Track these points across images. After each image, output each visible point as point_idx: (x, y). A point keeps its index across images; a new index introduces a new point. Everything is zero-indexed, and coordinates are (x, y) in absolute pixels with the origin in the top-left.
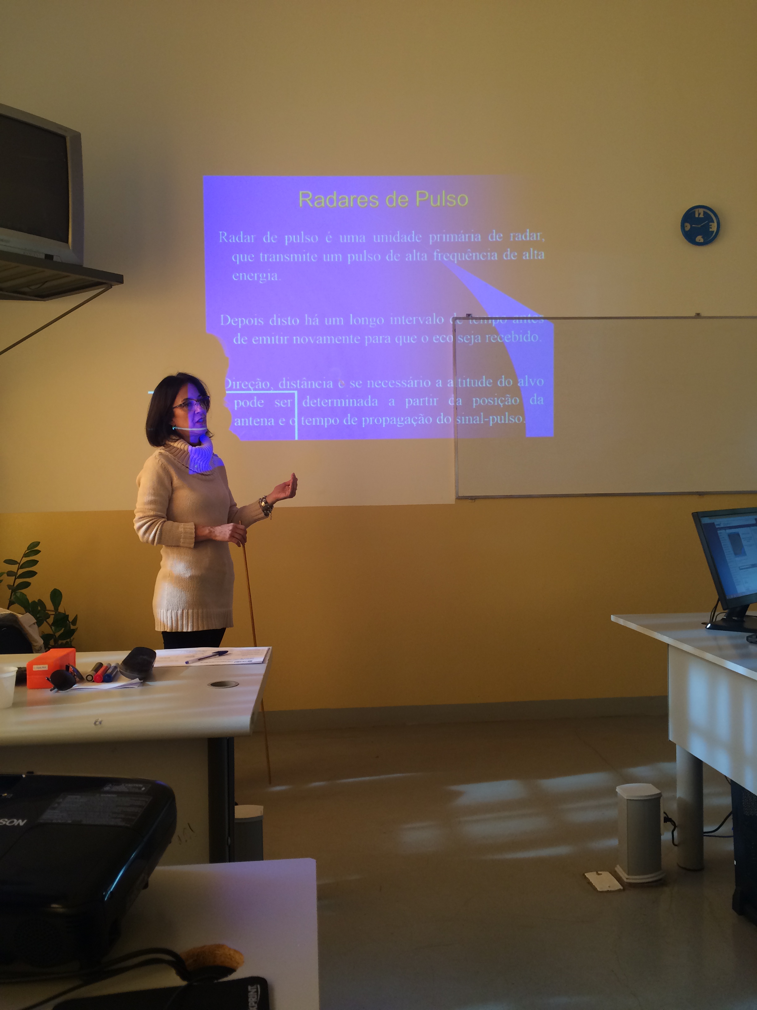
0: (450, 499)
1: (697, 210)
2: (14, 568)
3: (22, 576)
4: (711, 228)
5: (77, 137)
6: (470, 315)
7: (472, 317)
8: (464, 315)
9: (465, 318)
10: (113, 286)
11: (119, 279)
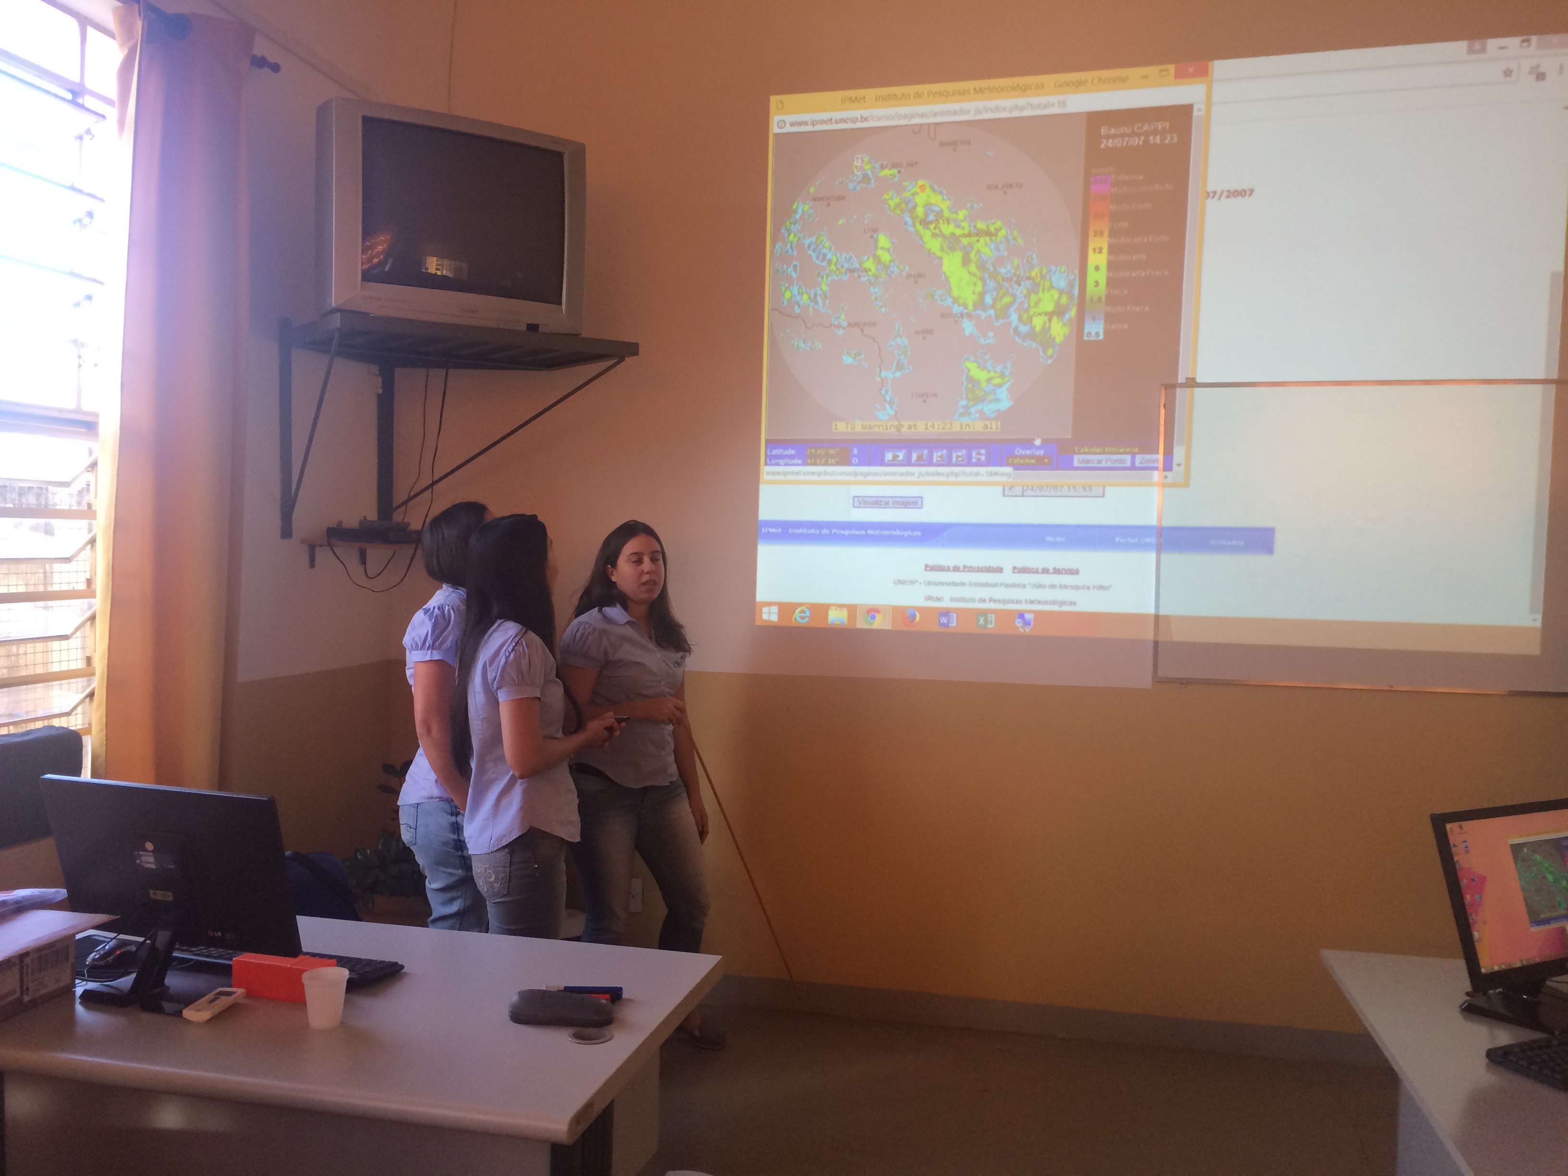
0: (1145, 680)
5: (580, 151)
6: (1193, 378)
7: (1196, 382)
8: (1181, 379)
9: (1182, 386)
10: (626, 359)
11: (633, 349)
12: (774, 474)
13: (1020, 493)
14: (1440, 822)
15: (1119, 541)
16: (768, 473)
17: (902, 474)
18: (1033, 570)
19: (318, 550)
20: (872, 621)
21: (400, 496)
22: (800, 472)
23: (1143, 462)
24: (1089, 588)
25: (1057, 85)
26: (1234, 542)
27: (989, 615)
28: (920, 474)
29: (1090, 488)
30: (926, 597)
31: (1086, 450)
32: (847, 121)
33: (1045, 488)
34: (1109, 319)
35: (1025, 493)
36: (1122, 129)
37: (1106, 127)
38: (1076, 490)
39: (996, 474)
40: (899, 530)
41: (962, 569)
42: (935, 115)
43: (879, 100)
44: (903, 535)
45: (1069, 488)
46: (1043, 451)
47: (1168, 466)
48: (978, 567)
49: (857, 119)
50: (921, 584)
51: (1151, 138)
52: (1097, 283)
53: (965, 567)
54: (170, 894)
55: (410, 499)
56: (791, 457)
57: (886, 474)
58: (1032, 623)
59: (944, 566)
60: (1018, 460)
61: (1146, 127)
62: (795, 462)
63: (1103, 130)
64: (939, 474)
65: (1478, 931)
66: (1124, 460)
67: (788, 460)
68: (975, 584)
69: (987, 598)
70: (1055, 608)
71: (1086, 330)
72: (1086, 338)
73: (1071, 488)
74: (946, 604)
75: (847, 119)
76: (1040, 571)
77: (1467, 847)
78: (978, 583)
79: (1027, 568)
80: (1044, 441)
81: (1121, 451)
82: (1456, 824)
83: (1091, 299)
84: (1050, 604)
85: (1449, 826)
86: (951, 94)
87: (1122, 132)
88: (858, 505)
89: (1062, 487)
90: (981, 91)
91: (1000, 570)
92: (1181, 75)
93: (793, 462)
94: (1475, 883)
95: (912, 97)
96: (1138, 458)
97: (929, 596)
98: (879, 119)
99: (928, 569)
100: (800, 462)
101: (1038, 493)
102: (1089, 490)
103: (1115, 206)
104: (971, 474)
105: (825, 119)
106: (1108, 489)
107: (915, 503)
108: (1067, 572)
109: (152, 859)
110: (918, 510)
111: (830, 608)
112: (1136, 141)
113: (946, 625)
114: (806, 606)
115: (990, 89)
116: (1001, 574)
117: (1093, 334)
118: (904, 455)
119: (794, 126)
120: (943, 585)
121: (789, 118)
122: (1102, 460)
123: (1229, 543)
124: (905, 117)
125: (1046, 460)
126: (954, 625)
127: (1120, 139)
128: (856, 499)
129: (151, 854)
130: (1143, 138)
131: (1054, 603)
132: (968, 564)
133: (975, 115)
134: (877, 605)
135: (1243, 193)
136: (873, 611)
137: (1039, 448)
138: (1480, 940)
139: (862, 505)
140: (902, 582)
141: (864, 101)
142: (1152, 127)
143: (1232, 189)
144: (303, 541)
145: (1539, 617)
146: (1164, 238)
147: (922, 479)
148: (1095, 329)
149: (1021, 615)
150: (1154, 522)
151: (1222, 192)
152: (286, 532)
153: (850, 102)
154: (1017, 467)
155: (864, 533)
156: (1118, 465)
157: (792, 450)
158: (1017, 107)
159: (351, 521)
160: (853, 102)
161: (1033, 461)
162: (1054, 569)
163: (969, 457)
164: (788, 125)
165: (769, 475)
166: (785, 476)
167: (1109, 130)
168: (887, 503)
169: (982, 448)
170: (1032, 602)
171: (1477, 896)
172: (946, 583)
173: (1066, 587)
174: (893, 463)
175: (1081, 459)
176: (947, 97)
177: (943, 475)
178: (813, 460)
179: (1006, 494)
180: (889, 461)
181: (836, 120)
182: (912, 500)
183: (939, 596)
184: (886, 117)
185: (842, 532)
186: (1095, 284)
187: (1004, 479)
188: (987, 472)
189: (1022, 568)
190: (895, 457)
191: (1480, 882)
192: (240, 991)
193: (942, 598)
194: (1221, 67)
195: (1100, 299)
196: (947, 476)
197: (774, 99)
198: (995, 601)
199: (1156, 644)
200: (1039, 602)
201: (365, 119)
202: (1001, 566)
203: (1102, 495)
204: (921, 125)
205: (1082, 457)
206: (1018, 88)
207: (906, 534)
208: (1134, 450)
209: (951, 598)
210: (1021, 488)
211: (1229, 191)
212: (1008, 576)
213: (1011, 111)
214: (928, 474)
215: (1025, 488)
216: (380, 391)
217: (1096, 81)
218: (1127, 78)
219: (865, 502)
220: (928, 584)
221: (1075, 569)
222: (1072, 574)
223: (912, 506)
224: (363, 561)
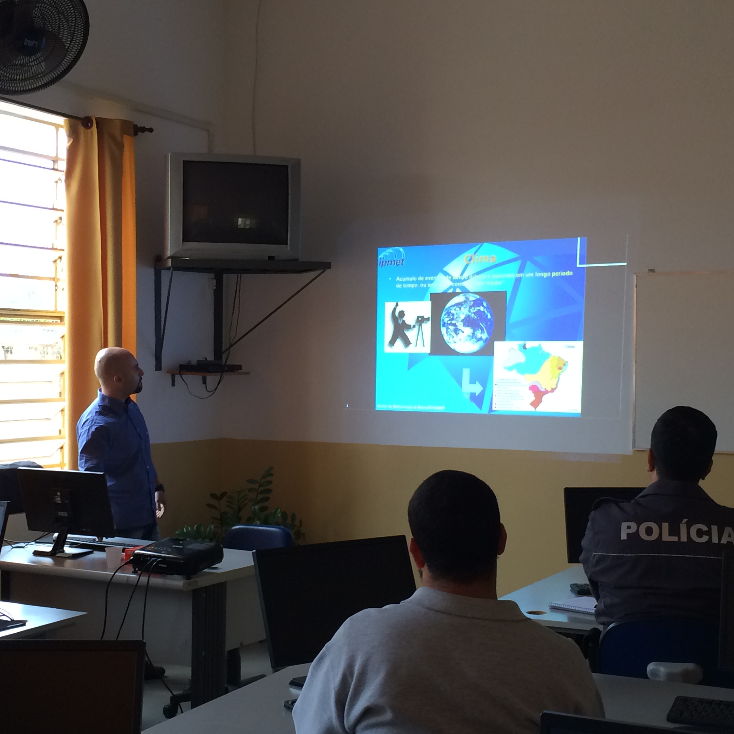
0: (629, 450)
2: (256, 486)
3: (261, 493)
5: (298, 163)
10: (326, 270)
11: (328, 265)
19: (177, 376)
21: (226, 345)
54: (66, 513)
55: (232, 345)
109: (60, 499)
144: (168, 371)
152: (159, 368)
201: (185, 162)
216: (215, 288)
224: (205, 382)
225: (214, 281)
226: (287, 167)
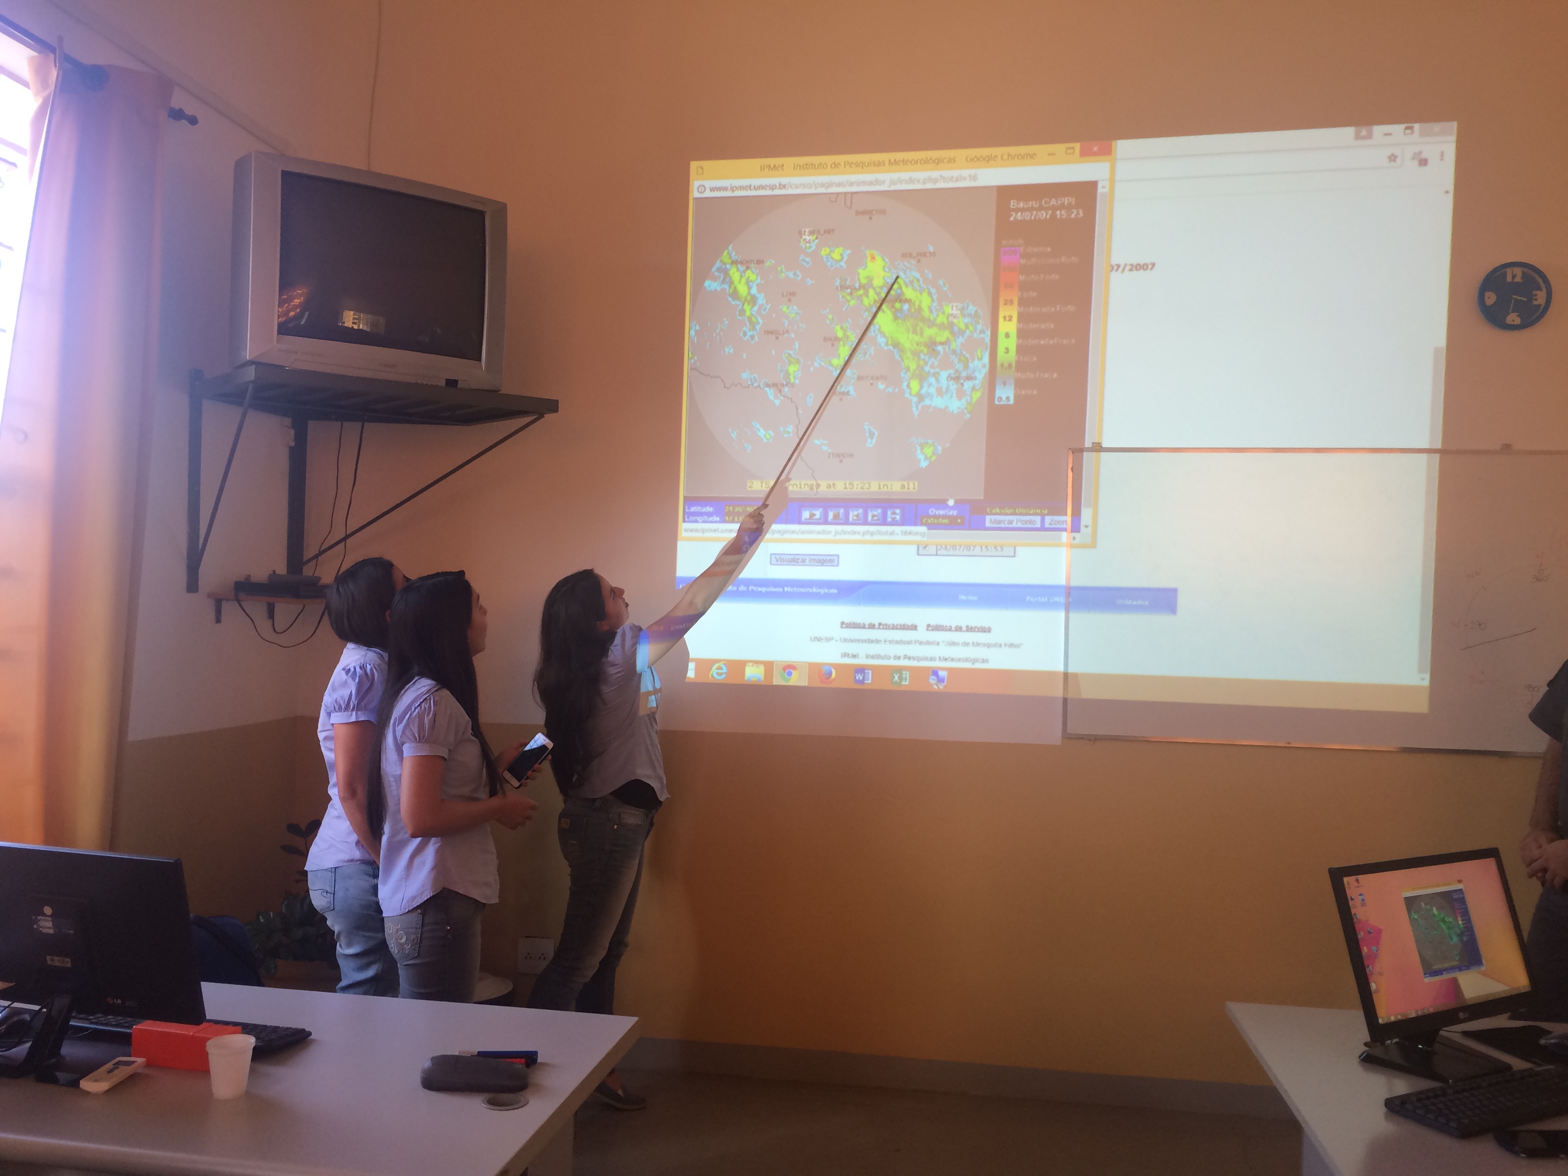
0: (1054, 737)
1: (1509, 271)
4: (1536, 300)
5: (501, 210)
6: (1099, 443)
7: (1102, 447)
8: (1088, 444)
9: (1090, 450)
10: (545, 415)
11: (552, 406)
12: (692, 530)
13: (935, 553)
14: (1337, 876)
15: (1029, 600)
16: (686, 530)
17: (819, 533)
18: (946, 628)
19: (225, 606)
20: (789, 677)
21: (310, 551)
22: (718, 529)
23: (1052, 523)
24: (1000, 646)
25: (969, 159)
26: (1140, 602)
27: (904, 672)
28: (837, 533)
29: (1002, 548)
30: (842, 654)
31: (998, 511)
32: (766, 187)
33: (958, 548)
34: (1019, 384)
35: (939, 553)
36: (1031, 203)
37: (1015, 201)
38: (988, 550)
39: (910, 533)
40: (816, 588)
41: (877, 626)
42: (851, 184)
43: (797, 169)
44: (820, 592)
45: (981, 547)
46: (956, 512)
47: (1076, 528)
48: (893, 625)
49: (776, 187)
50: (837, 640)
51: (1058, 212)
52: (1007, 350)
53: (880, 624)
54: (69, 960)
55: (321, 553)
56: (709, 514)
57: (803, 532)
58: (945, 681)
59: (860, 624)
60: (932, 519)
61: (1053, 202)
62: (713, 519)
63: (1013, 204)
64: (855, 533)
65: (1375, 982)
66: (1034, 521)
67: (706, 517)
68: (890, 641)
69: (902, 655)
70: (968, 665)
71: (997, 395)
72: (997, 403)
73: (984, 547)
74: (862, 661)
75: (766, 185)
76: (953, 629)
77: (1363, 900)
78: (893, 640)
79: (941, 626)
80: (957, 502)
81: (1032, 512)
82: (1354, 877)
83: (1002, 365)
84: (963, 662)
85: (1346, 880)
86: (867, 164)
87: (1030, 206)
88: (776, 563)
89: (975, 546)
90: (896, 162)
91: (914, 628)
92: (1086, 153)
93: (711, 519)
94: (1372, 935)
95: (829, 166)
96: (1048, 519)
97: (845, 653)
98: (797, 187)
99: (844, 626)
100: (718, 519)
101: (951, 552)
102: (1001, 550)
103: (1024, 276)
104: (886, 533)
105: (744, 185)
106: (1018, 549)
107: (831, 561)
108: (980, 630)
109: (50, 924)
110: (835, 567)
111: (747, 664)
112: (1043, 215)
113: (862, 682)
114: (723, 662)
115: (904, 162)
116: (915, 631)
117: (1004, 399)
118: (821, 514)
119: (714, 191)
120: (859, 642)
121: (709, 184)
122: (1013, 521)
123: (1135, 603)
124: (823, 185)
125: (959, 521)
126: (870, 681)
127: (1028, 213)
128: (773, 556)
129: (50, 919)
130: (1050, 212)
131: (967, 660)
132: (883, 622)
133: (889, 186)
134: (793, 662)
135: (1145, 267)
136: (789, 668)
137: (953, 508)
138: (1377, 991)
139: (779, 562)
140: (819, 639)
141: (782, 169)
142: (1059, 202)
143: (1135, 263)
144: (209, 595)
145: (1427, 676)
146: (1071, 308)
147: (838, 537)
148: (1006, 394)
149: (935, 673)
150: (1063, 582)
151: (1126, 265)
152: (192, 586)
153: (769, 170)
154: (931, 527)
155: (781, 590)
156: (1028, 526)
157: (710, 507)
158: (930, 179)
159: (260, 575)
160: (772, 170)
161: (946, 521)
162: (967, 626)
163: (885, 515)
164: (708, 190)
165: (687, 531)
166: (704, 533)
167: (1018, 204)
168: (804, 561)
169: (897, 508)
170: (946, 659)
171: (1374, 948)
172: (862, 640)
173: (978, 644)
174: (811, 521)
175: (993, 520)
176: (862, 167)
177: (859, 533)
178: (731, 517)
179: (920, 554)
180: (806, 519)
181: (755, 187)
182: (828, 558)
183: (855, 653)
184: (804, 186)
185: (760, 589)
186: (1005, 351)
187: (918, 538)
188: (902, 531)
189: (936, 625)
190: (812, 515)
191: (1376, 935)
192: (140, 1060)
193: (858, 655)
194: (1123, 147)
195: (1010, 365)
196: (863, 535)
197: (694, 165)
198: (909, 658)
199: (1065, 701)
200: (952, 660)
201: (285, 174)
202: (915, 624)
203: (1013, 555)
204: (838, 194)
205: (993, 517)
206: (931, 161)
207: (822, 591)
208: (1043, 512)
209: (866, 655)
210: (935, 547)
211: (1132, 265)
212: (922, 634)
213: (924, 183)
214: (844, 532)
215: (939, 547)
216: (293, 444)
217: (1005, 157)
218: (1035, 154)
219: (782, 560)
220: (844, 641)
221: (987, 627)
222: (985, 631)
223: (828, 564)
224: (271, 615)
225: (292, 432)
226: (482, 214)
